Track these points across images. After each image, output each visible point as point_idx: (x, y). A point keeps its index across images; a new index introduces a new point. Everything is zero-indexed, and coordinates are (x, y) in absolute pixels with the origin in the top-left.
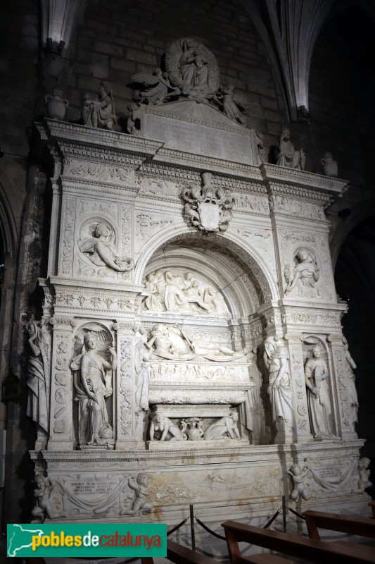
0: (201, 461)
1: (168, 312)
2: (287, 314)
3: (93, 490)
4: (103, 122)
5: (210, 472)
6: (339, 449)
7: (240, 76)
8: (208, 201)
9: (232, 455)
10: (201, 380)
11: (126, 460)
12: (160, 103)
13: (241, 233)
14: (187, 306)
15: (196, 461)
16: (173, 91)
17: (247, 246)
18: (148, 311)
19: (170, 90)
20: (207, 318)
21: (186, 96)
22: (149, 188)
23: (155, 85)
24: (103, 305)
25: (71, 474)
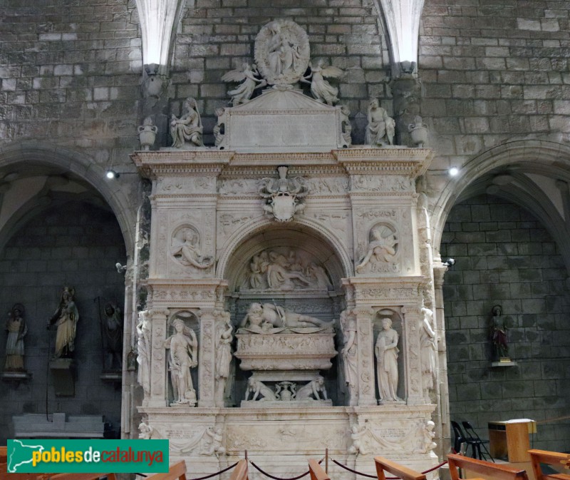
0: (273, 418)
1: (269, 289)
2: (357, 291)
3: (181, 436)
4: (188, 137)
5: (281, 427)
6: (403, 413)
7: (340, 40)
8: (281, 195)
9: (301, 414)
10: (286, 351)
11: (205, 415)
12: (246, 100)
13: (317, 218)
14: (288, 282)
15: (269, 418)
16: (260, 83)
17: (323, 229)
18: (252, 290)
19: (257, 83)
20: (307, 291)
21: (271, 86)
22: (231, 189)
23: (243, 82)
24: (190, 297)
25: (165, 424)
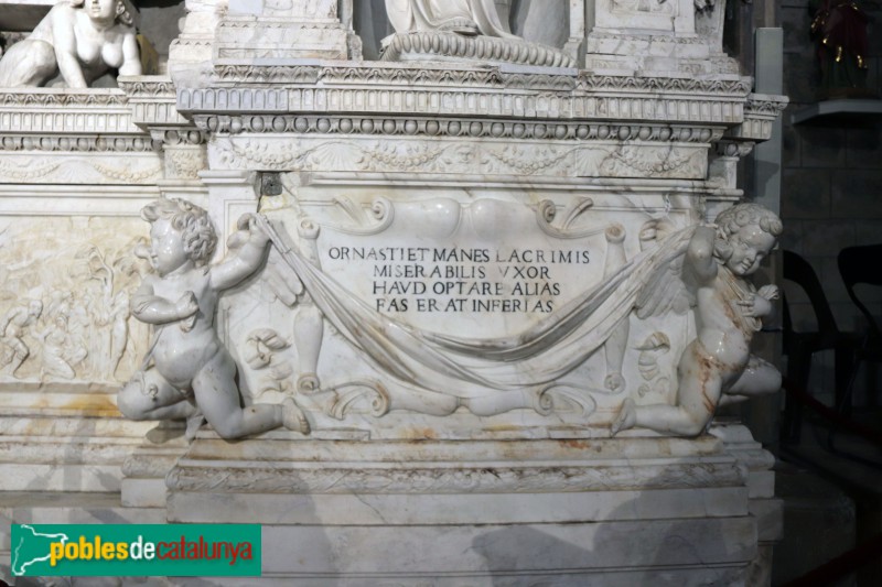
6: (550, 128)
